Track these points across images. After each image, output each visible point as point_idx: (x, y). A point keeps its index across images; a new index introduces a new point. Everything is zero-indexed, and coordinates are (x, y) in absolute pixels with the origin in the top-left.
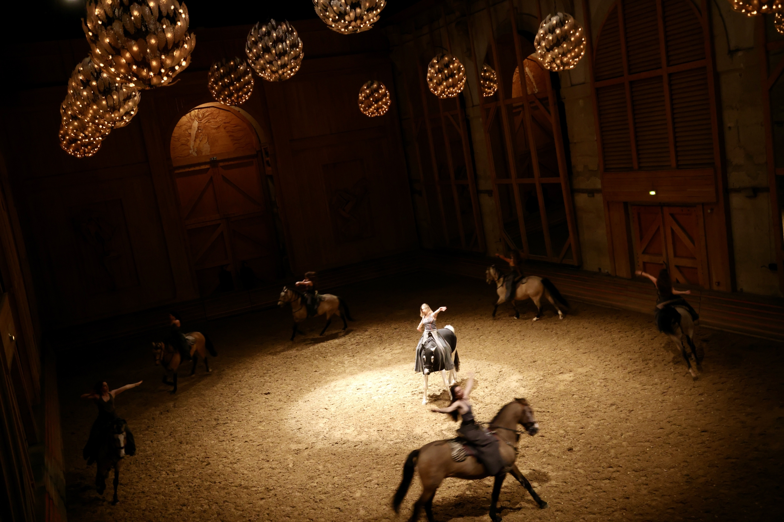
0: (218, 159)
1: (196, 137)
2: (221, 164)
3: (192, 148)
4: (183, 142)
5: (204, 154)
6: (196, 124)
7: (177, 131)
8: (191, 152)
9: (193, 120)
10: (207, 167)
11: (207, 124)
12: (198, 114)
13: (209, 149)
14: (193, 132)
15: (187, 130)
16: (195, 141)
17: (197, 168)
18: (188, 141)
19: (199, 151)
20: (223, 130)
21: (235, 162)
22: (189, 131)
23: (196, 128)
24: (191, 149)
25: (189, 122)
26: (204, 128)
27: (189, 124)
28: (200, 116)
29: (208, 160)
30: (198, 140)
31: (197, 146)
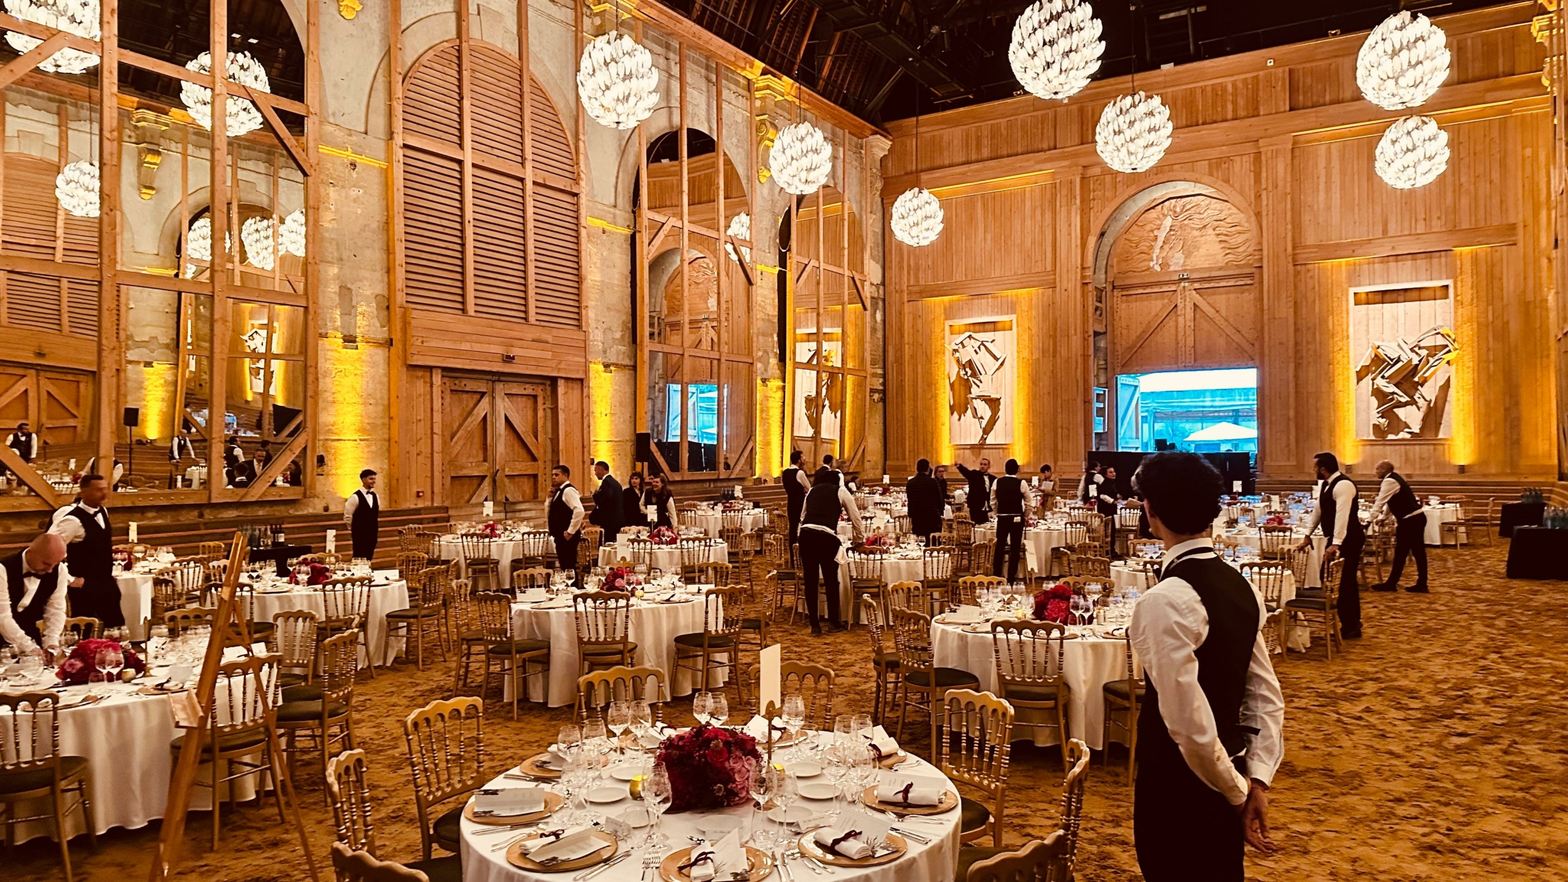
0: (1192, 276)
1: (1164, 243)
2: (1197, 285)
3: (1155, 256)
4: (1144, 248)
5: (1172, 269)
6: (1168, 222)
8: (1151, 264)
9: (1165, 216)
10: (1173, 288)
11: (1186, 222)
12: (1175, 206)
13: (1181, 261)
14: (1162, 235)
15: (1152, 231)
16: (1162, 248)
17: (1158, 289)
18: (1151, 247)
19: (1164, 264)
20: (1210, 231)
21: (1222, 284)
22: (1156, 233)
23: (1168, 229)
24: (1152, 260)
25: (1159, 218)
26: (1181, 227)
27: (1158, 222)
28: (1178, 210)
29: (1177, 278)
30: (1167, 247)
31: (1164, 254)
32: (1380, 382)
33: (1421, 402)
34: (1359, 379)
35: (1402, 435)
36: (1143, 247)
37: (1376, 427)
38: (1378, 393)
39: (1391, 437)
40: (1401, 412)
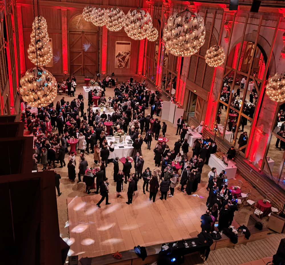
0: (85, 31)
1: (79, 23)
2: (85, 33)
5: (80, 29)
7: (73, 20)
8: (76, 27)
9: (79, 17)
10: (81, 33)
13: (82, 27)
14: (78, 21)
15: (76, 20)
16: (78, 24)
17: (77, 33)
18: (76, 23)
19: (79, 27)
21: (90, 33)
23: (80, 20)
24: (76, 26)
26: (82, 20)
27: (78, 18)
29: (82, 31)
30: (79, 24)
31: (79, 25)
32: (120, 58)
33: (125, 62)
34: (116, 57)
35: (122, 68)
36: (75, 23)
37: (118, 66)
38: (119, 60)
39: (120, 68)
40: (122, 64)
